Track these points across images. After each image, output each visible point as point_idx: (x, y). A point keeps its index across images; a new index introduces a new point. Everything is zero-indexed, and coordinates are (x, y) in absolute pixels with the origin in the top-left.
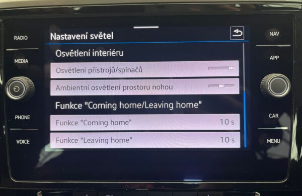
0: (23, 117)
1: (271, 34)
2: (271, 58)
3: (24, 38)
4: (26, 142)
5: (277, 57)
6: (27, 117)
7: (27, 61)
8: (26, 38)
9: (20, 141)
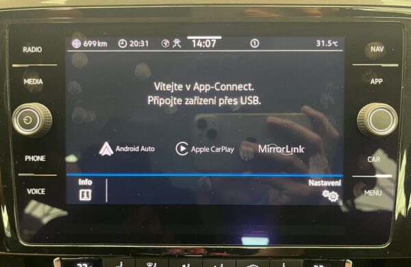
0: (35, 158)
1: (373, 49)
2: (372, 82)
3: (37, 50)
4: (40, 191)
5: (380, 81)
6: (42, 158)
7: (41, 82)
8: (39, 50)
9: (32, 190)
